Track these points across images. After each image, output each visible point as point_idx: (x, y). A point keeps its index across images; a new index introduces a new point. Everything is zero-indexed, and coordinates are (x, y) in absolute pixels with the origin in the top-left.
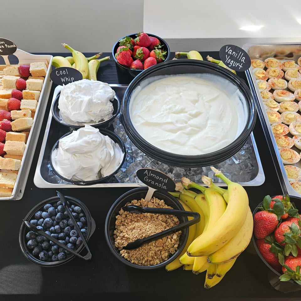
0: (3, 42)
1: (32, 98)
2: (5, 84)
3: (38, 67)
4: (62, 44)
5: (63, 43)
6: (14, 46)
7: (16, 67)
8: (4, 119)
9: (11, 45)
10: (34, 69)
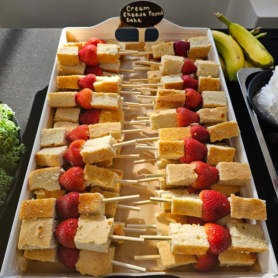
0: (146, 8)
1: (214, 88)
2: (166, 67)
3: (201, 43)
4: (215, 14)
5: (217, 13)
6: (162, 13)
7: (171, 43)
8: (194, 124)
9: (158, 12)
10: (198, 46)
